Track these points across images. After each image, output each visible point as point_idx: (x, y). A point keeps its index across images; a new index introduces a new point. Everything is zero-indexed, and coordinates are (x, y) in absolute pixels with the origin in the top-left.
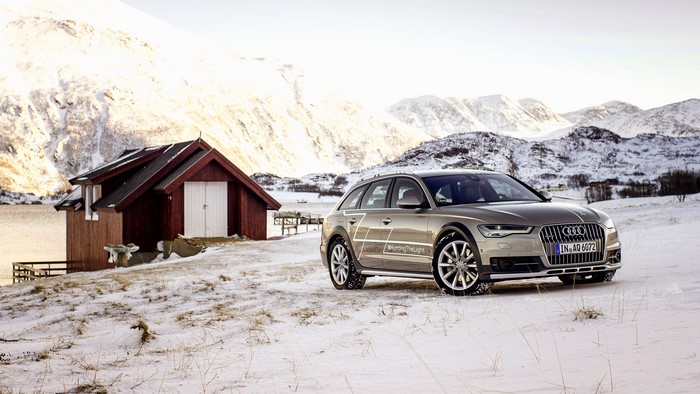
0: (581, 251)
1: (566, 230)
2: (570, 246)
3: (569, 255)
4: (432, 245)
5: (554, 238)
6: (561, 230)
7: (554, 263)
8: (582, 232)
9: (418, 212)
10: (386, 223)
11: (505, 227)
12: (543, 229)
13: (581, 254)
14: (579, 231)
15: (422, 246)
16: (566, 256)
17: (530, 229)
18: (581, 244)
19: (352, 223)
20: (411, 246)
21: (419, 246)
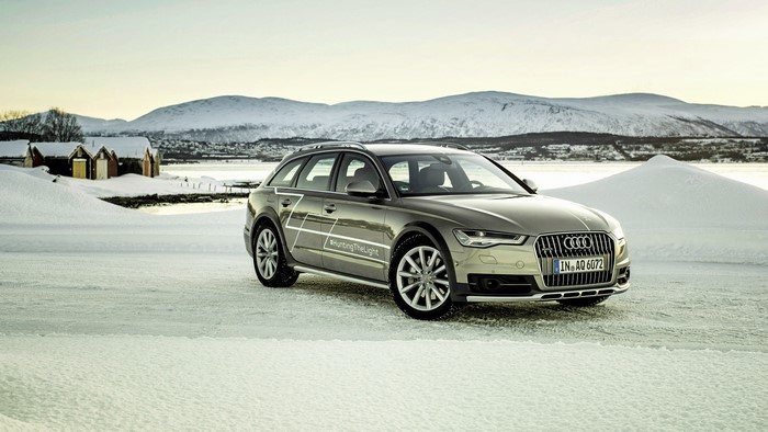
0: (586, 270)
1: (568, 241)
2: (573, 262)
3: (571, 275)
4: (389, 248)
5: (553, 252)
6: (562, 240)
7: (550, 285)
8: (588, 244)
9: (371, 202)
10: (330, 211)
11: (489, 234)
12: (539, 240)
13: (584, 274)
14: (584, 242)
15: (376, 247)
16: (566, 275)
17: (522, 238)
18: (586, 260)
19: (285, 205)
20: (362, 244)
21: (371, 246)
